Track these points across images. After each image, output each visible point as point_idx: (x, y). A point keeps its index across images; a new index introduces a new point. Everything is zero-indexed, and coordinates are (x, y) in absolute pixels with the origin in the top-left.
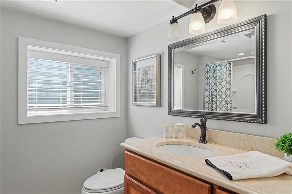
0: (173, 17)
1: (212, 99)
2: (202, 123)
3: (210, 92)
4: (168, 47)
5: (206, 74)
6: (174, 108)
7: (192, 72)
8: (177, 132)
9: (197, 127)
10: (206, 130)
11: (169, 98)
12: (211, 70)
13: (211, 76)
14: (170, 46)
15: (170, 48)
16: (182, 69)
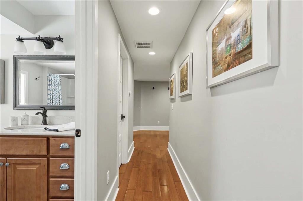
0: (19, 36)
1: (53, 101)
2: (44, 113)
3: (52, 96)
4: (14, 56)
5: (49, 82)
6: (19, 104)
7: (36, 79)
8: (23, 120)
9: (40, 114)
10: (47, 117)
11: (14, 94)
12: (52, 80)
13: (52, 84)
14: (15, 56)
15: (15, 58)
16: (25, 75)
